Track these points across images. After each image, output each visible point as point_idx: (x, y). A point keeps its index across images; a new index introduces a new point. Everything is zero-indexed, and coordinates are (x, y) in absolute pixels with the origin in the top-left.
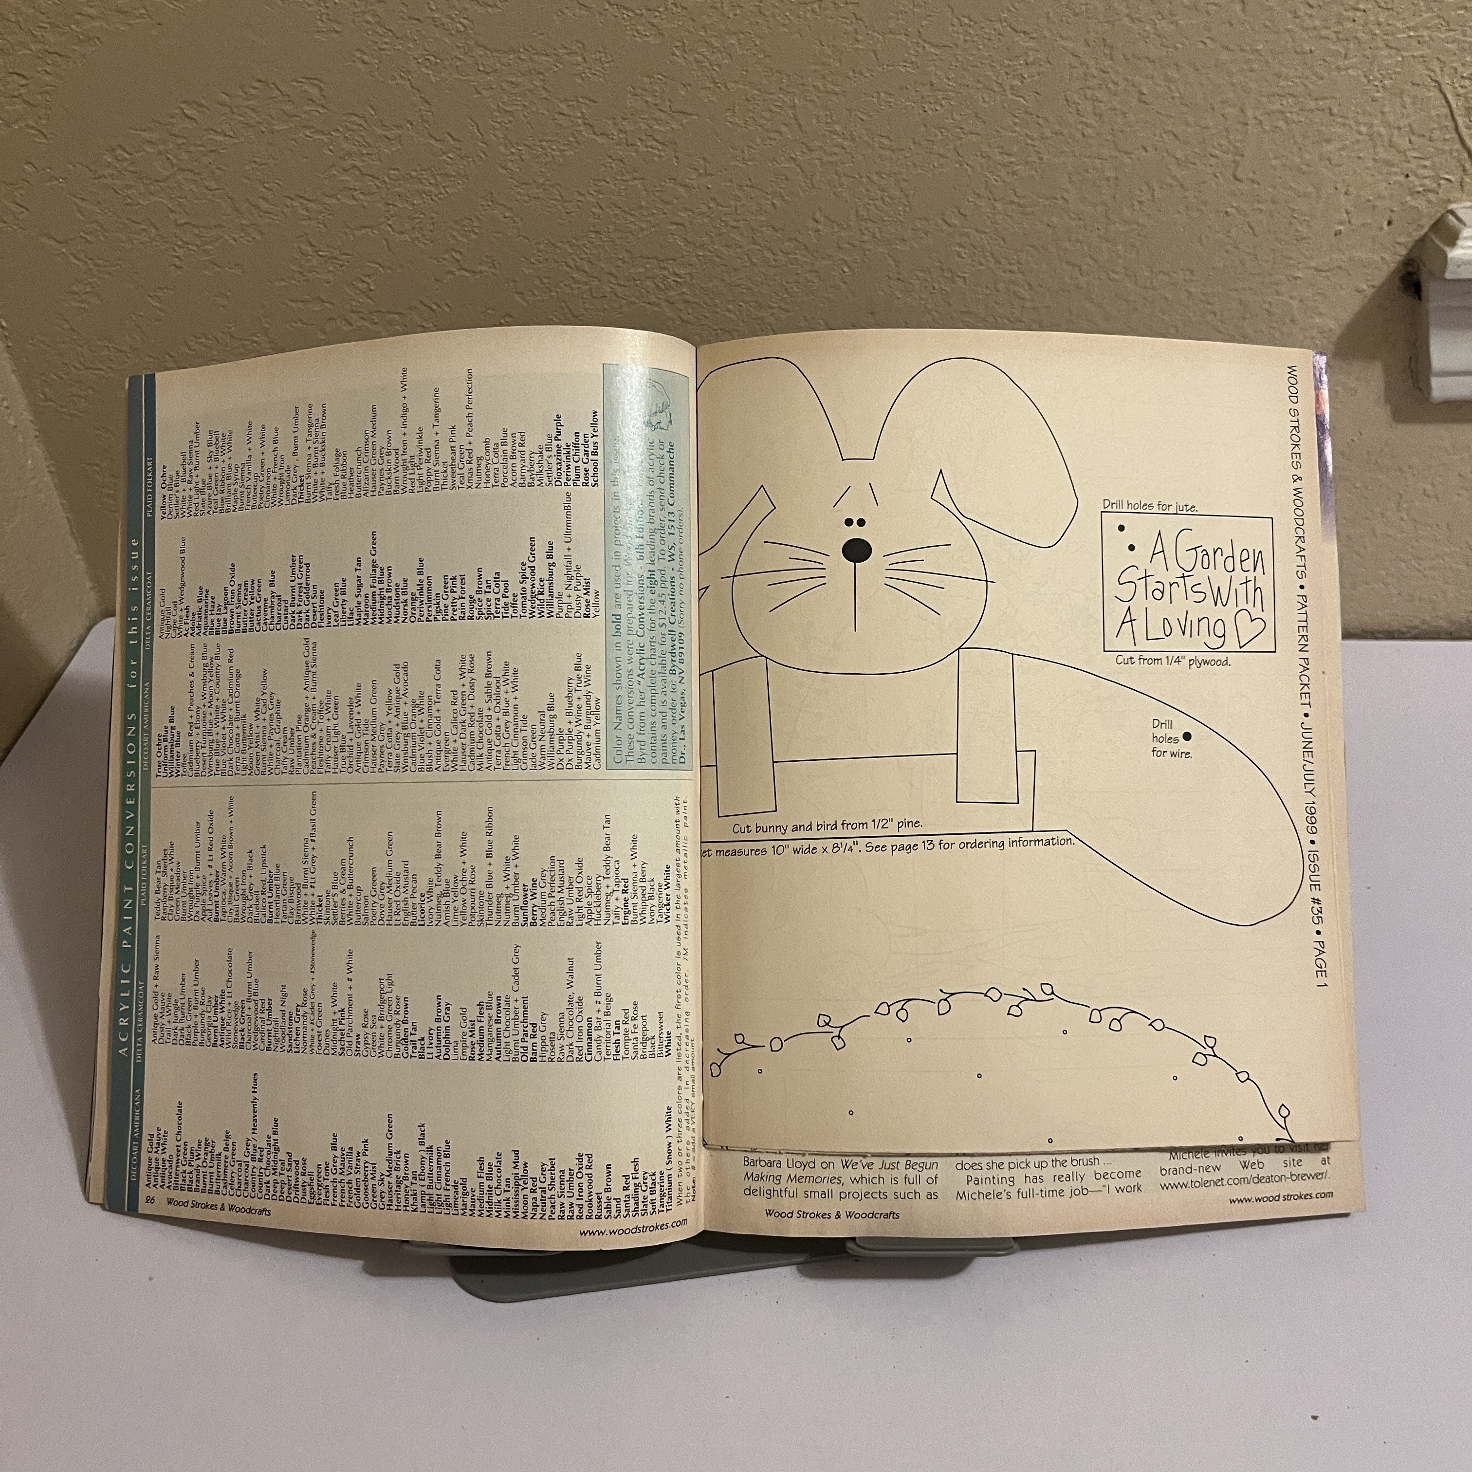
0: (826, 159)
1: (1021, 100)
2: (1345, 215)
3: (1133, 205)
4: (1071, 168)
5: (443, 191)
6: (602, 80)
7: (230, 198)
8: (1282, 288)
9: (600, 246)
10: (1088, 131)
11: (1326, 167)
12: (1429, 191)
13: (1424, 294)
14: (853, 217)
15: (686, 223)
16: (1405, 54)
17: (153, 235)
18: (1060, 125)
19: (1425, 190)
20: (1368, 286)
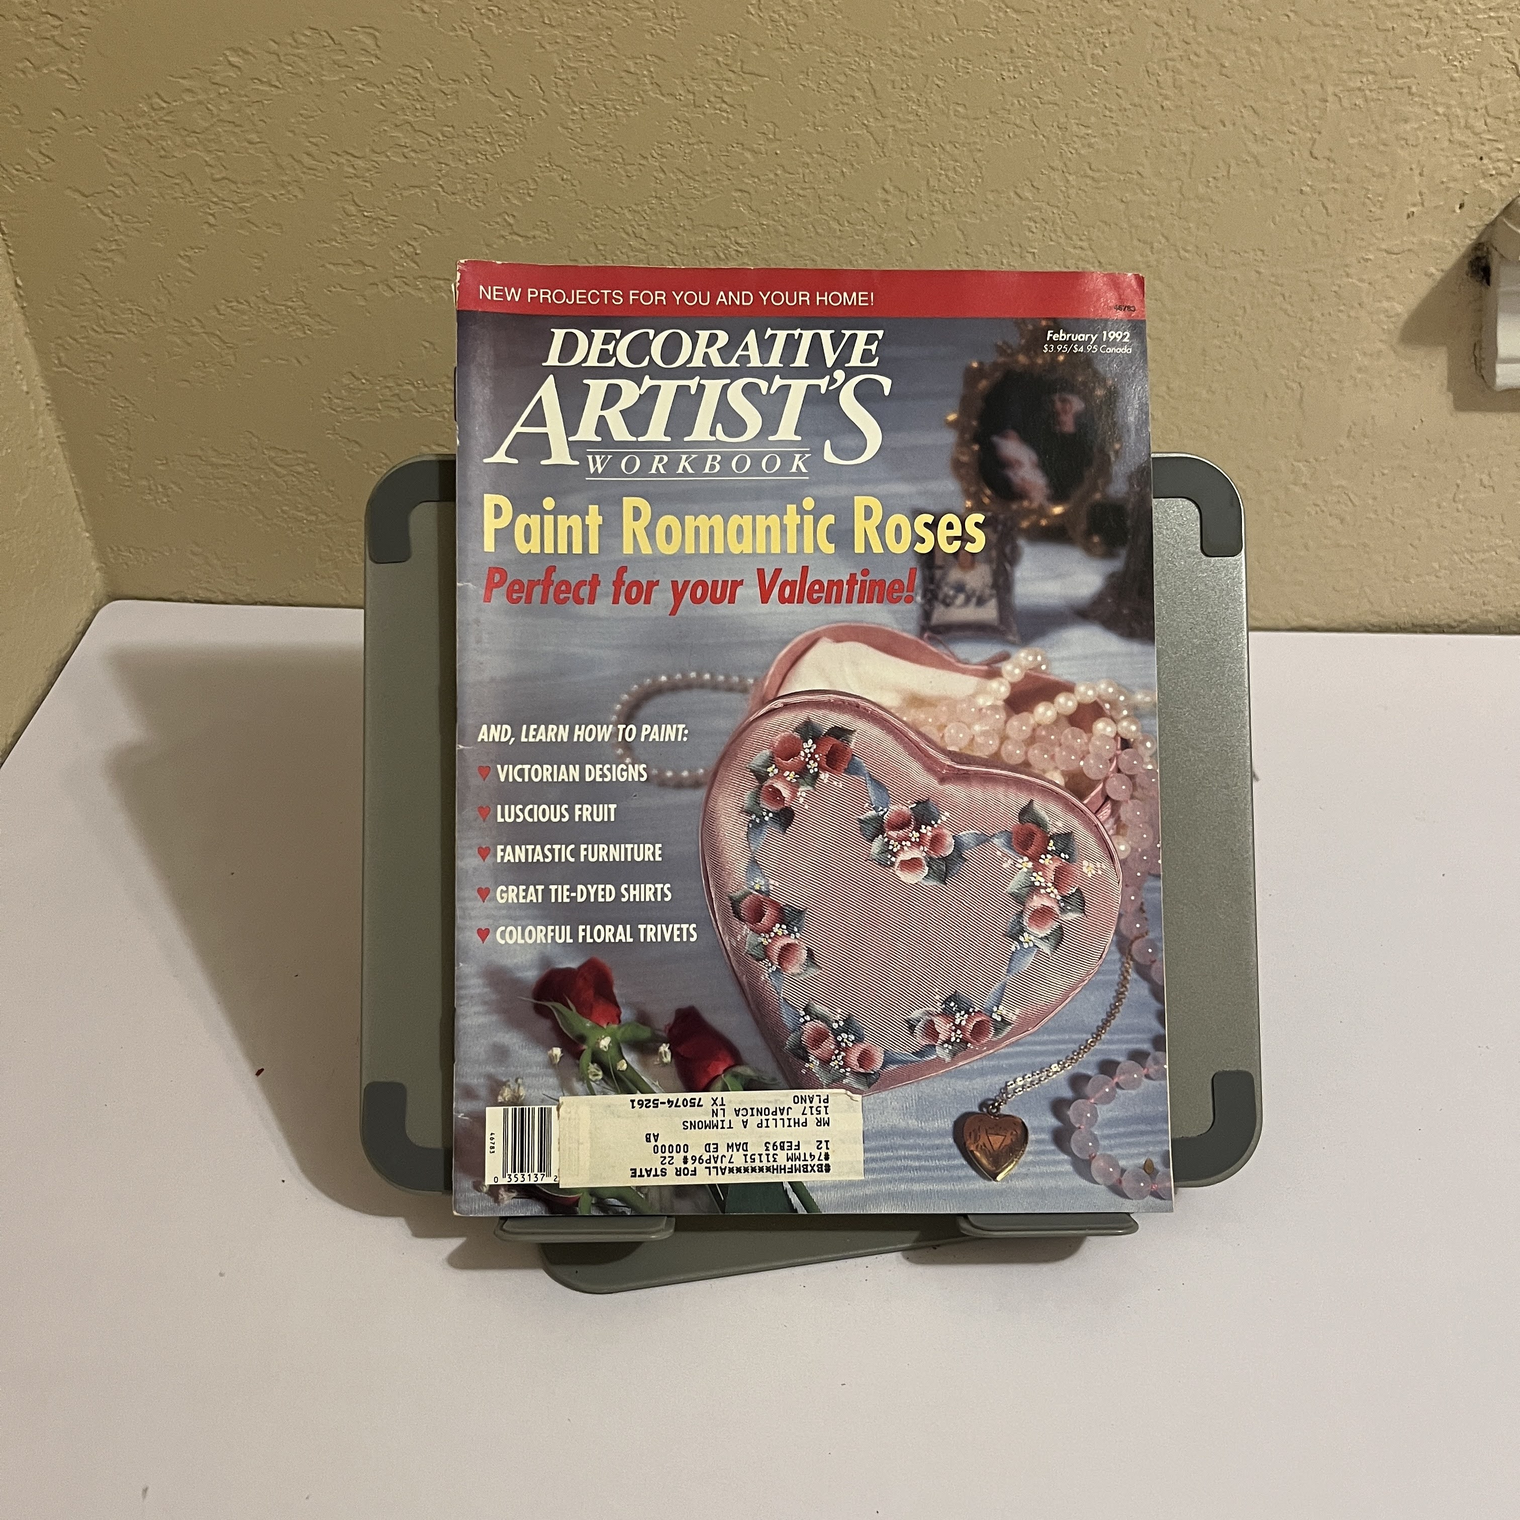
0: (899, 126)
1: (1102, 69)
2: (1419, 197)
3: (1209, 182)
4: (1148, 143)
5: (499, 150)
6: (672, 38)
7: (271, 152)
8: (1351, 271)
9: (660, 212)
10: (1166, 103)
11: (1402, 147)
12: (1501, 174)
13: (1493, 279)
14: (924, 188)
15: (752, 191)
16: (1485, 35)
17: (186, 190)
18: (1139, 96)
19: (1497, 174)
20: (1438, 270)
